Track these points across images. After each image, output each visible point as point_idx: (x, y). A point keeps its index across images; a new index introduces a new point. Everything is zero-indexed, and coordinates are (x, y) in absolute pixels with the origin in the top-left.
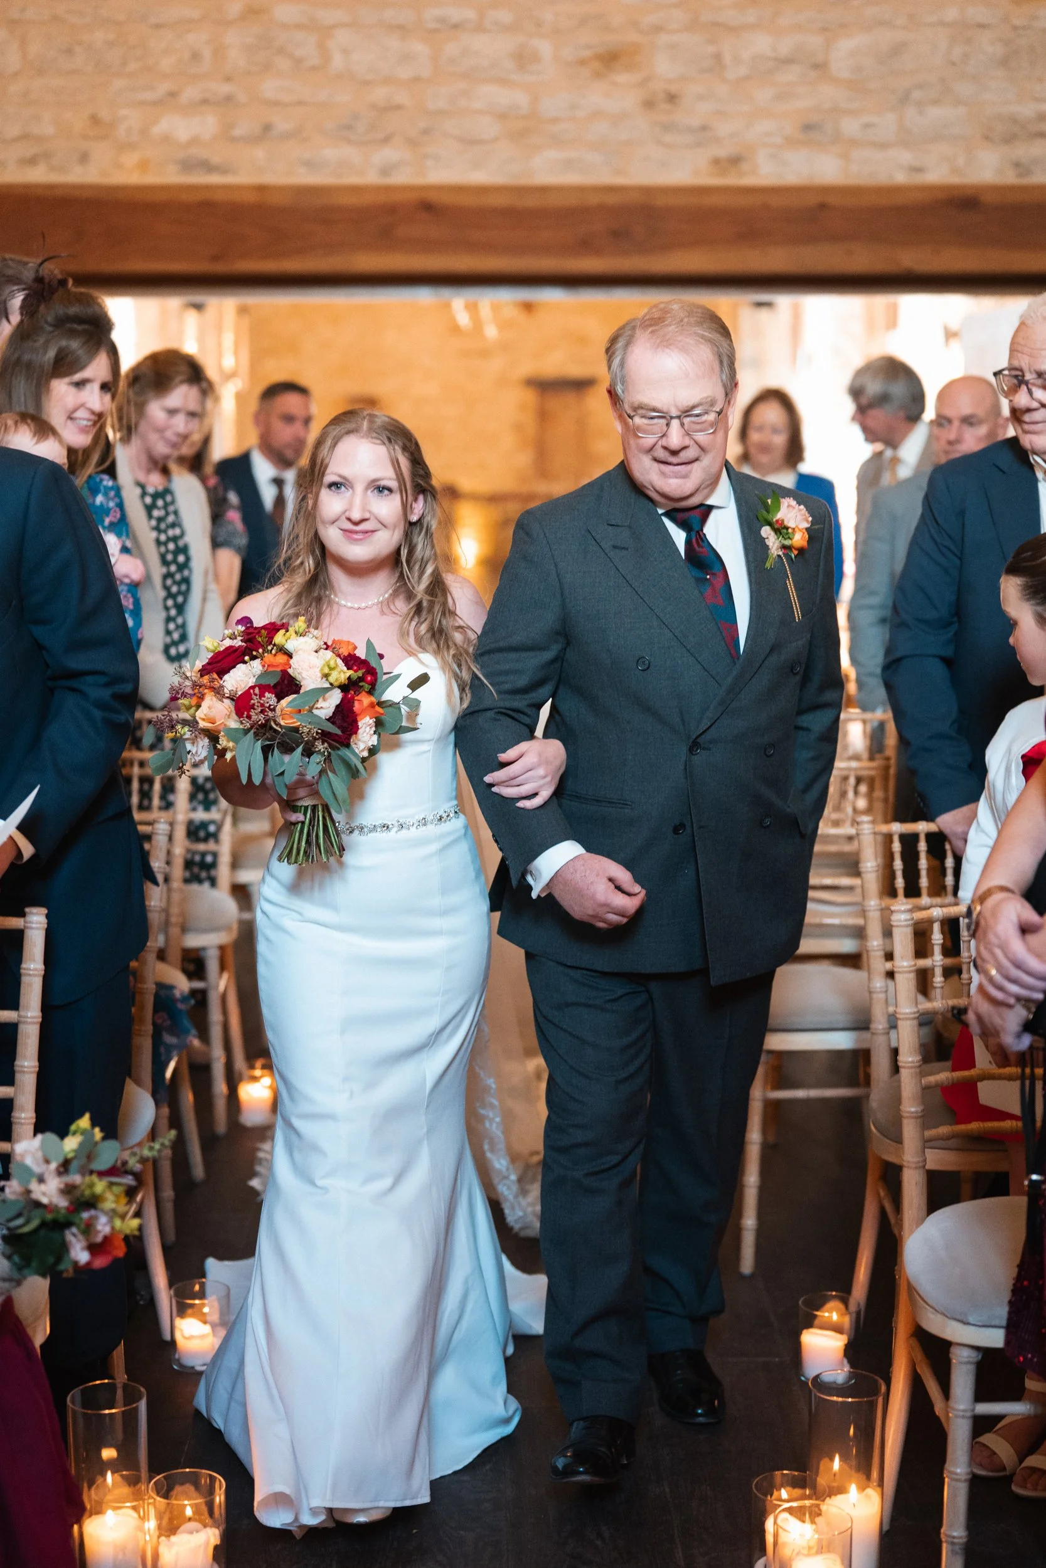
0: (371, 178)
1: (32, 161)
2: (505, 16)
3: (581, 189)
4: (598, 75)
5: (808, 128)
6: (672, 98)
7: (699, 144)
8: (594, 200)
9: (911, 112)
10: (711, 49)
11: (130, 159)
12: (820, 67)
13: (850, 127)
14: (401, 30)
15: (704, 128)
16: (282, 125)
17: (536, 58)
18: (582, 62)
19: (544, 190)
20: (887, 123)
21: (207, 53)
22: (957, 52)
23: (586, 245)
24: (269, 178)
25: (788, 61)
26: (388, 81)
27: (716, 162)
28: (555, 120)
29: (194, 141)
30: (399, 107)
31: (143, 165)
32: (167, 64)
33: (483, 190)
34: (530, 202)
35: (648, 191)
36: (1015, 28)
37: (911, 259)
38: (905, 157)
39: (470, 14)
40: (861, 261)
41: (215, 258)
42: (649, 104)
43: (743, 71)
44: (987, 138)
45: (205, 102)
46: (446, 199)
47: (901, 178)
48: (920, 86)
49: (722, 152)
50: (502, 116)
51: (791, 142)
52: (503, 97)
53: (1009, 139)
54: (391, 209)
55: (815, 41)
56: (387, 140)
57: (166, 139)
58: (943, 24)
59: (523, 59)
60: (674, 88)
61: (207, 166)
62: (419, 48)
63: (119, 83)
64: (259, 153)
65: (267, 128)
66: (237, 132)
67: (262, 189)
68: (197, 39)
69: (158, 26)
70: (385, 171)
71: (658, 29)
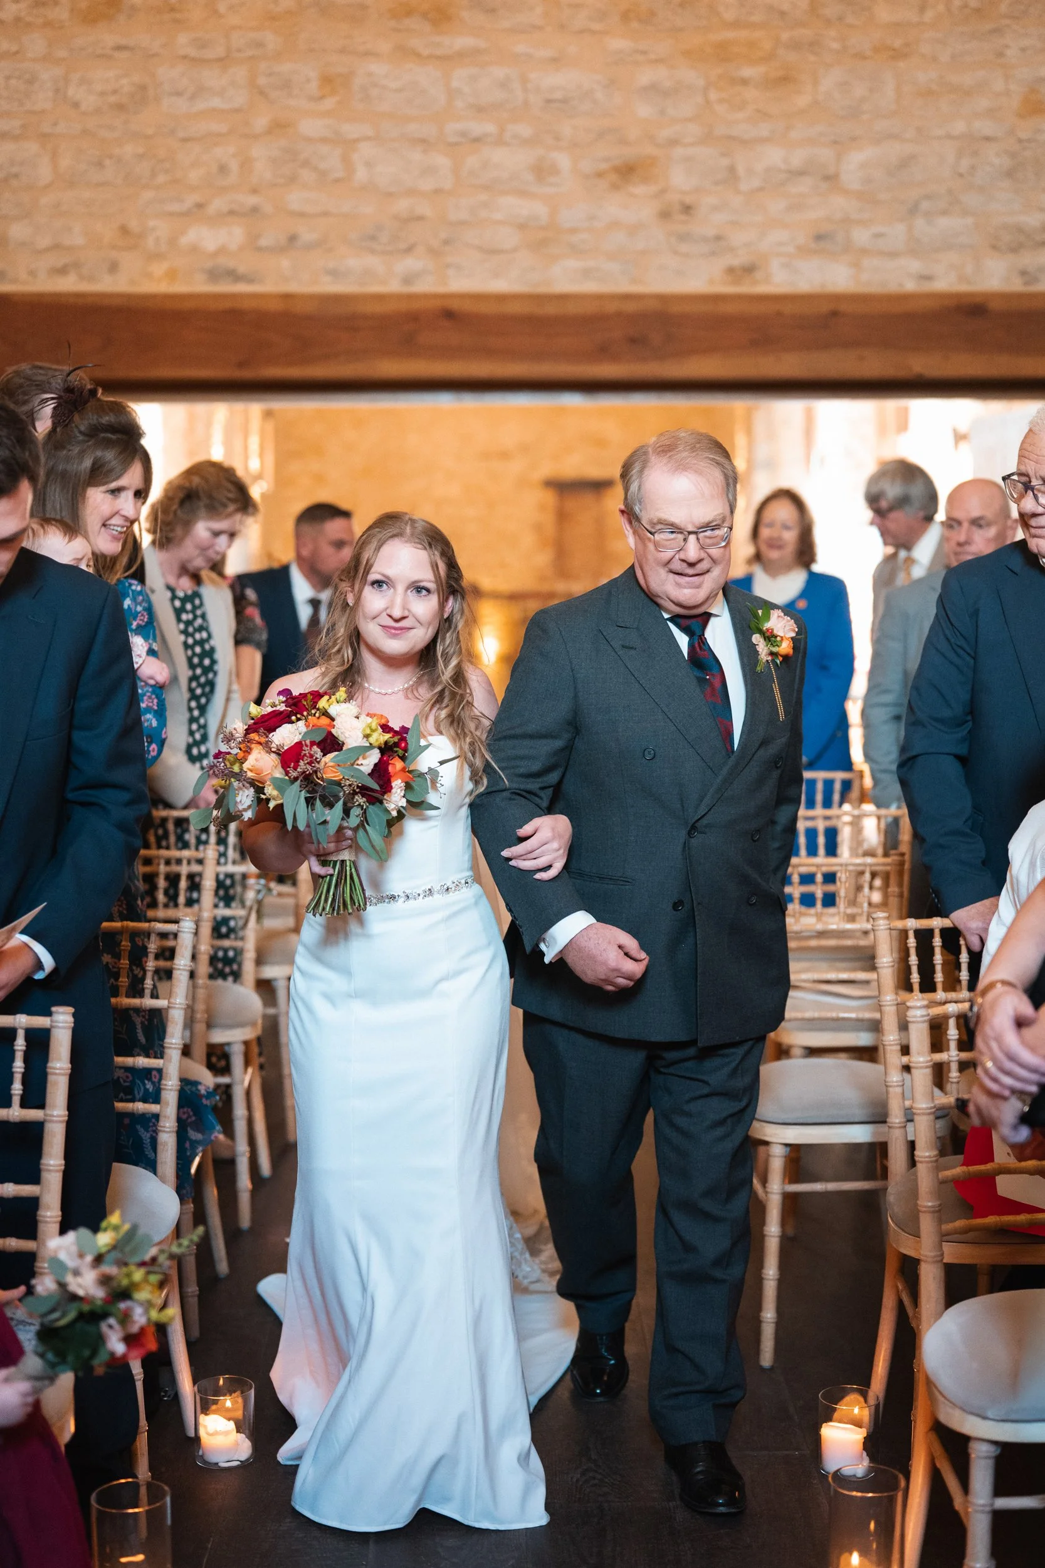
0: (394, 286)
1: (62, 271)
2: (525, 130)
3: (599, 297)
4: (615, 187)
5: (819, 238)
6: (687, 209)
7: (713, 253)
8: (611, 308)
9: (920, 223)
10: (725, 162)
11: (159, 269)
12: (831, 179)
13: (861, 236)
14: (424, 143)
15: (718, 238)
16: (307, 235)
17: (554, 170)
18: (600, 175)
19: (563, 298)
20: (897, 232)
21: (234, 166)
22: (965, 164)
23: (604, 352)
24: (293, 287)
25: (801, 173)
26: (411, 192)
27: (731, 270)
28: (573, 231)
29: (222, 251)
30: (421, 218)
31: (172, 274)
32: (194, 176)
33: (501, 298)
34: (550, 310)
35: (663, 298)
36: (1020, 141)
37: (921, 365)
38: (915, 266)
39: (490, 128)
40: (873, 366)
41: (241, 365)
42: (665, 215)
43: (756, 183)
44: (994, 247)
45: (231, 213)
46: (468, 307)
47: (910, 286)
48: (928, 197)
49: (736, 262)
50: (522, 227)
51: (803, 251)
52: (525, 208)
53: (1015, 249)
54: (414, 317)
55: (825, 154)
56: (409, 250)
57: (194, 249)
58: (949, 137)
59: (542, 171)
60: (688, 200)
61: (234, 275)
62: (442, 161)
63: (148, 195)
64: (285, 263)
65: (293, 239)
66: (264, 242)
67: (287, 297)
68: (225, 152)
69: (185, 140)
70: (407, 280)
71: (673, 142)
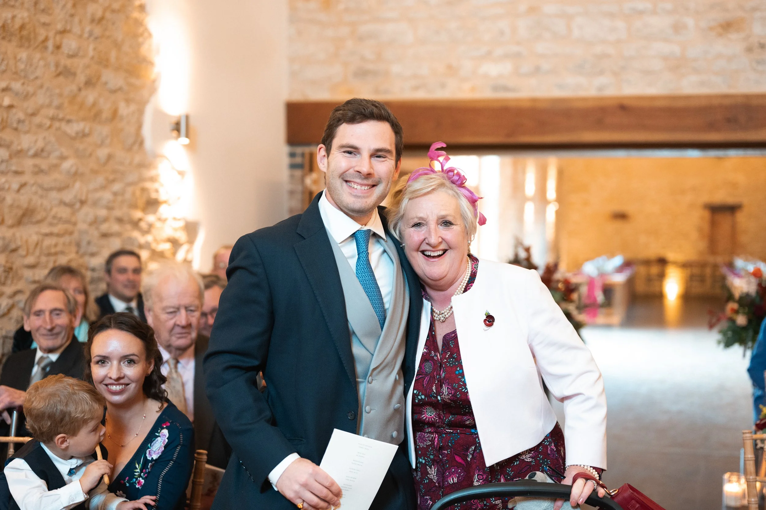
0: (592, 93)
1: (416, 88)
2: (668, 6)
3: (709, 97)
4: (720, 35)
6: (762, 46)
8: (716, 102)
11: (466, 86)
14: (611, 15)
16: (546, 67)
17: (684, 27)
18: (711, 29)
19: (688, 97)
21: (508, 31)
23: (711, 126)
24: (538, 94)
26: (603, 42)
28: (695, 60)
29: (500, 76)
30: (608, 56)
31: (474, 88)
32: (487, 37)
33: (653, 98)
34: (680, 104)
35: (747, 97)
39: (649, 6)
42: (749, 50)
45: (506, 56)
46: (633, 103)
50: (665, 58)
52: (666, 48)
54: (603, 109)
56: (601, 73)
57: (485, 75)
59: (678, 28)
60: (763, 41)
61: (506, 89)
62: (620, 24)
63: (462, 48)
64: (534, 82)
65: (538, 68)
66: (522, 71)
67: (534, 100)
68: (503, 24)
69: (483, 18)
70: (600, 89)
71: (755, 9)
